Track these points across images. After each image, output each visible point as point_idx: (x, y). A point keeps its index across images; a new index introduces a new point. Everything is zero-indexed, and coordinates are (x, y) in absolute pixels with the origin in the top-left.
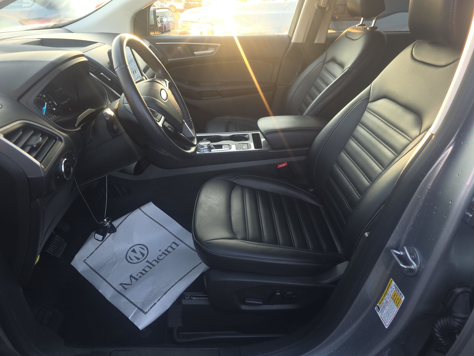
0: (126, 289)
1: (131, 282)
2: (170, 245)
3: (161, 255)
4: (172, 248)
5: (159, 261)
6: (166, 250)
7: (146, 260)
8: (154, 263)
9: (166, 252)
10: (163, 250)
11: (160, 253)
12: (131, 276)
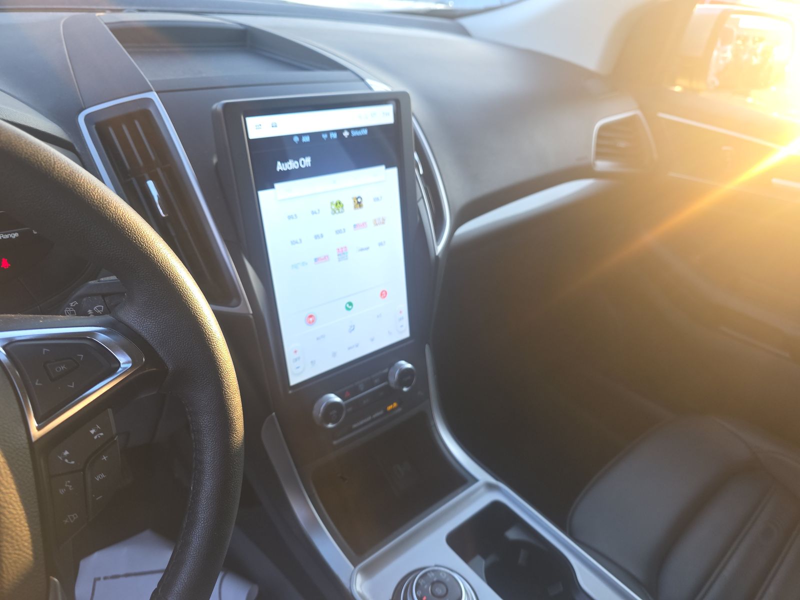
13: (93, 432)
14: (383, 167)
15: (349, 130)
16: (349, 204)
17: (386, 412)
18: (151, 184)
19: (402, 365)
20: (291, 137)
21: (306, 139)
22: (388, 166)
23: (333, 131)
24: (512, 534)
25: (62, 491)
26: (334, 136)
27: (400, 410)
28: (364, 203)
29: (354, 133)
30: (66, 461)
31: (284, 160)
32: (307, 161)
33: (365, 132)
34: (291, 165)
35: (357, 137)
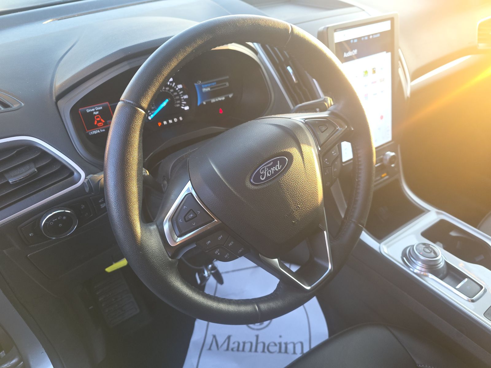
0: (210, 349)
1: (222, 345)
2: (295, 342)
3: (276, 345)
4: (294, 348)
5: (266, 350)
6: (286, 344)
7: (257, 332)
8: (260, 347)
9: (283, 346)
10: (283, 340)
11: (277, 341)
12: (229, 338)
13: (333, 152)
14: (385, 52)
15: (372, 35)
16: (370, 72)
17: (382, 178)
18: (289, 68)
19: (388, 154)
20: (350, 40)
21: (356, 41)
22: (387, 52)
23: (366, 36)
24: (453, 234)
25: (326, 174)
26: (366, 38)
27: (387, 177)
28: (376, 71)
29: (375, 36)
30: (326, 162)
31: (347, 52)
32: (355, 52)
33: (378, 35)
34: (350, 54)
35: (376, 38)
